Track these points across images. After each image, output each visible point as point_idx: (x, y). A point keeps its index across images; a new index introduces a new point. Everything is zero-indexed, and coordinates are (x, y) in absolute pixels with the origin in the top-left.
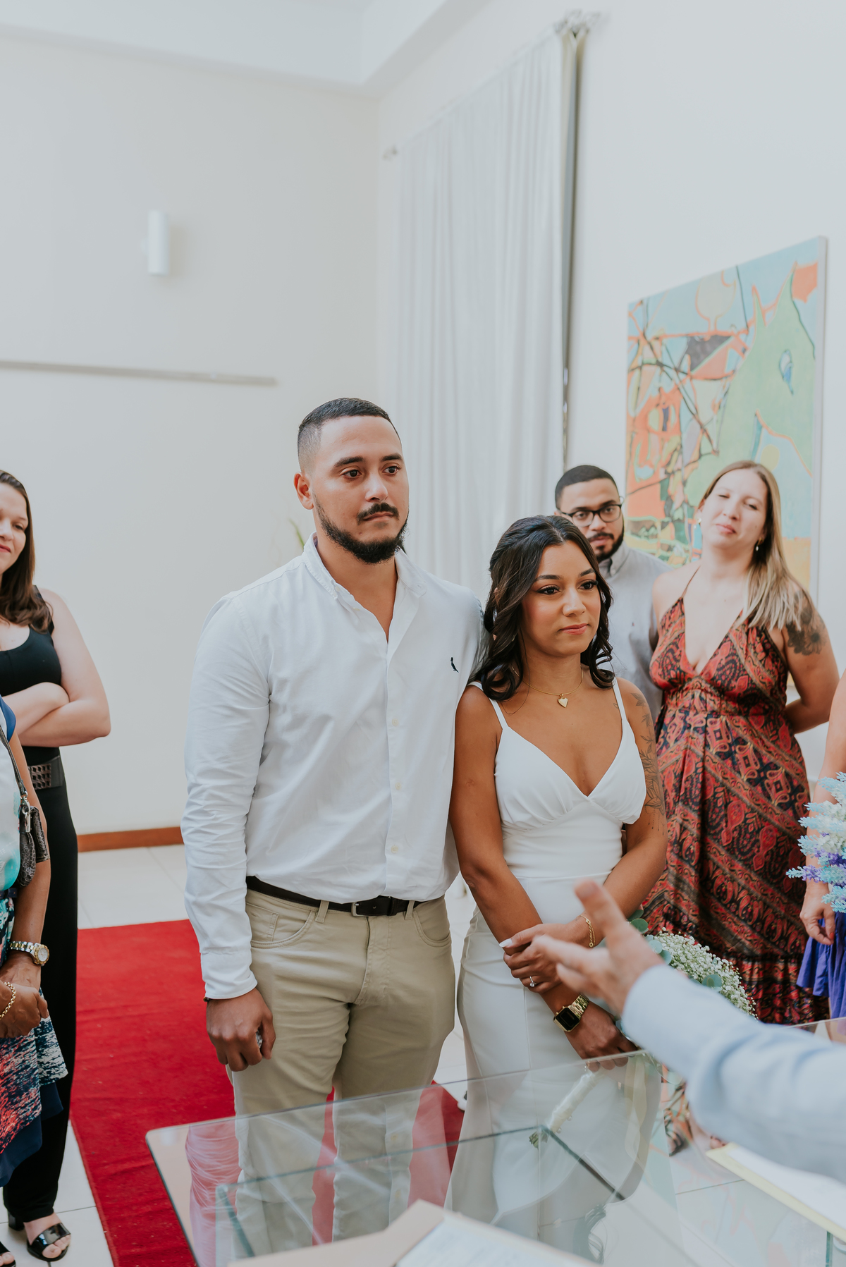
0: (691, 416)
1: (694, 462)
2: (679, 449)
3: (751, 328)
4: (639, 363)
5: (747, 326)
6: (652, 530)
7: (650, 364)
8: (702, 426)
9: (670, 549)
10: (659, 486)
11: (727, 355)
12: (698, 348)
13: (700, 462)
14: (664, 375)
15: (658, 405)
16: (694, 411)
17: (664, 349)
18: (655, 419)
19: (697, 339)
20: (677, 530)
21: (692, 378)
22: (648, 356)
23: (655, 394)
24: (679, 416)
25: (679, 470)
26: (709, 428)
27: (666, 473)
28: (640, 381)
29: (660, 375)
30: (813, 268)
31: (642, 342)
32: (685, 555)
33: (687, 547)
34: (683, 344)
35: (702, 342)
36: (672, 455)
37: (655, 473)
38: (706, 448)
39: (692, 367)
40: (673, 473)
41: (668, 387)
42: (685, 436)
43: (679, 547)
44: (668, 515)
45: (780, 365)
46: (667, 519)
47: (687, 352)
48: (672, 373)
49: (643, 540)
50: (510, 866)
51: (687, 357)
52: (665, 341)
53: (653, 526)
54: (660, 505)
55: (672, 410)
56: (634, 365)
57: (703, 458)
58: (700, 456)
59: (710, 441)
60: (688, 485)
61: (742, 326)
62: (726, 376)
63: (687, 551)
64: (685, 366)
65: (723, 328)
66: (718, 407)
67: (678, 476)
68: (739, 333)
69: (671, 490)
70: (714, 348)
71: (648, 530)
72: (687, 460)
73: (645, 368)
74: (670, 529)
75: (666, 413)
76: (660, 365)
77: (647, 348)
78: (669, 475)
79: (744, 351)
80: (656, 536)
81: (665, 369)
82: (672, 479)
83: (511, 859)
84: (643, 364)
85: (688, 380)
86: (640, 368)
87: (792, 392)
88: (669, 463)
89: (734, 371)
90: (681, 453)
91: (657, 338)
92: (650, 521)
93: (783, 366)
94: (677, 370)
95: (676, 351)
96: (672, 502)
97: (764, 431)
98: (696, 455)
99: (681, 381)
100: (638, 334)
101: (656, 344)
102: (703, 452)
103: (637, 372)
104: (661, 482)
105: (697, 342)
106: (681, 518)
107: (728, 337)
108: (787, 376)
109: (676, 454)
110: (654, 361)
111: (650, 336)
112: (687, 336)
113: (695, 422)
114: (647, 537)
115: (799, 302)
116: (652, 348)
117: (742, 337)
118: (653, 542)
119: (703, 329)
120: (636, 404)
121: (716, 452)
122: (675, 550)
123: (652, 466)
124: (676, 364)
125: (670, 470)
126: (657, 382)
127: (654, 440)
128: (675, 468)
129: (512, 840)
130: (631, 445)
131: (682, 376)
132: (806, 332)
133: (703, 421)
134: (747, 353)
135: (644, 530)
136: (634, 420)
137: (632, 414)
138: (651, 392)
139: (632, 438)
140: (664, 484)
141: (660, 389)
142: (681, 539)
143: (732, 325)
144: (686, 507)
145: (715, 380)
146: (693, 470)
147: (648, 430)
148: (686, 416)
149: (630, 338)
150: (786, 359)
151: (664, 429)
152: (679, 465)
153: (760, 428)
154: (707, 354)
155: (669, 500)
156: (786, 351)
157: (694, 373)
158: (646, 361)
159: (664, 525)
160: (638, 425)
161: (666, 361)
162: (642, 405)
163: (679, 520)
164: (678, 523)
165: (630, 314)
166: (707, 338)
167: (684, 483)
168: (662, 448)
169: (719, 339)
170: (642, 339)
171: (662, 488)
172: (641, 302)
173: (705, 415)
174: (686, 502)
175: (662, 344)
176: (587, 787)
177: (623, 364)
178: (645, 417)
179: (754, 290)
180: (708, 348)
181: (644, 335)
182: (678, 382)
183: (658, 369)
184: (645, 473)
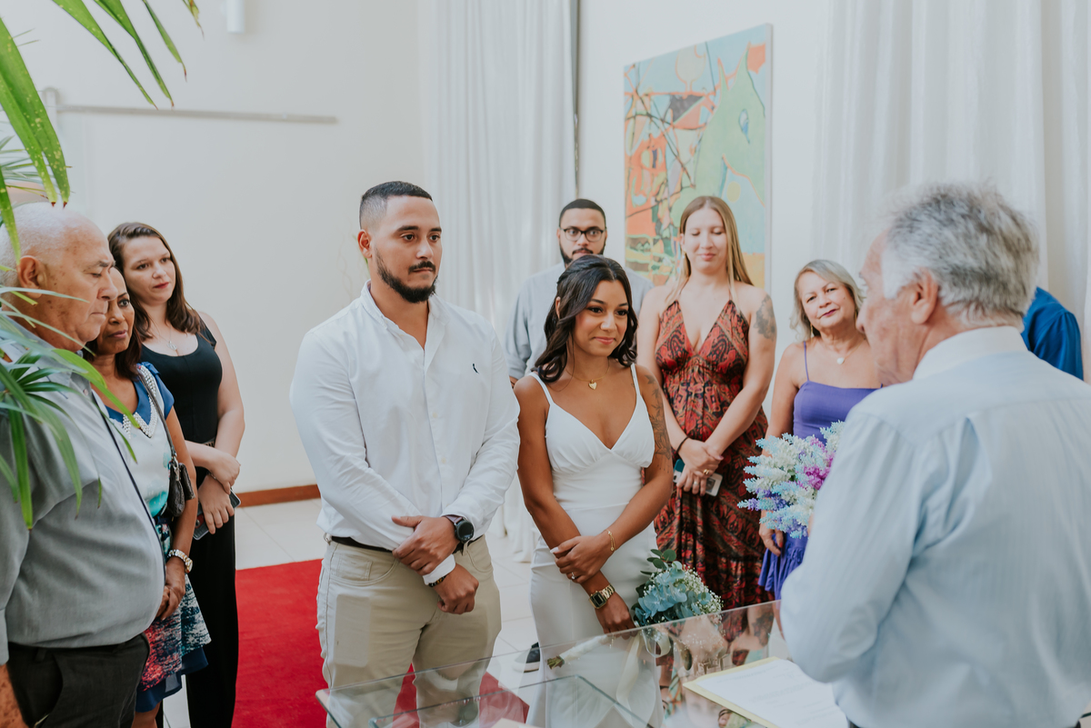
0: (674, 157)
1: (677, 193)
2: (666, 183)
3: (718, 91)
4: (634, 114)
5: (715, 89)
6: (646, 245)
7: (642, 115)
8: (682, 166)
9: (660, 260)
10: (651, 211)
11: (699, 111)
12: (678, 104)
13: (681, 194)
14: (653, 124)
15: (648, 148)
16: (676, 153)
17: (652, 103)
18: (646, 159)
19: (677, 97)
20: (666, 245)
21: (674, 128)
22: (640, 108)
23: (647, 139)
24: (665, 157)
25: (666, 199)
26: (688, 167)
27: (656, 200)
28: (634, 128)
29: (650, 124)
30: (761, 49)
31: (635, 97)
32: (672, 265)
33: (673, 259)
34: (666, 101)
35: (681, 100)
36: (660, 187)
37: (648, 201)
38: (686, 183)
39: (674, 119)
40: (661, 201)
41: (656, 134)
42: (669, 172)
43: (667, 259)
44: (658, 234)
45: (739, 121)
46: (657, 237)
47: (670, 107)
48: (659, 123)
49: (640, 253)
50: (559, 501)
51: (670, 112)
52: (653, 97)
53: (647, 242)
54: (652, 226)
55: (660, 152)
56: (630, 115)
57: (684, 190)
58: (682, 188)
59: (689, 177)
60: (673, 210)
61: (710, 89)
62: (700, 127)
63: (673, 262)
64: (669, 118)
65: (697, 90)
66: (694, 151)
67: (665, 204)
68: (709, 94)
69: (660, 214)
70: (690, 105)
71: (643, 245)
72: (672, 192)
73: (638, 118)
74: (660, 244)
75: (655, 153)
76: (650, 116)
77: (639, 103)
78: (658, 202)
79: (713, 108)
80: (649, 250)
81: (654, 119)
82: (660, 206)
83: (560, 495)
84: (636, 115)
85: (671, 129)
86: (634, 117)
87: (749, 142)
88: (658, 193)
89: (706, 124)
90: (667, 185)
91: (647, 95)
92: (644, 238)
93: (742, 122)
94: (663, 121)
95: (662, 106)
96: (661, 224)
97: (729, 170)
98: (678, 188)
99: (666, 130)
100: (632, 90)
101: (646, 99)
102: (684, 185)
103: (632, 121)
104: (652, 208)
105: (677, 100)
106: (668, 236)
107: (700, 97)
108: (745, 129)
109: (663, 187)
110: (644, 113)
111: (641, 93)
112: (670, 94)
113: (677, 162)
114: (643, 250)
115: (752, 73)
116: (643, 102)
117: (711, 97)
118: (648, 254)
119: (682, 90)
120: (632, 146)
121: (693, 186)
122: (664, 261)
123: (645, 195)
124: (662, 115)
125: (659, 198)
126: (648, 129)
127: (646, 174)
128: (663, 197)
129: (560, 482)
130: (629, 178)
131: (667, 126)
132: (759, 97)
133: (684, 161)
134: (715, 110)
135: (639, 245)
136: (631, 158)
137: (629, 154)
138: (643, 137)
139: (629, 172)
140: (655, 209)
141: (650, 135)
142: (668, 253)
143: (704, 88)
144: (671, 228)
145: (691, 129)
146: (676, 199)
147: (642, 167)
148: (670, 157)
149: (626, 94)
150: (744, 117)
151: (654, 166)
152: (666, 195)
153: (726, 168)
154: (685, 109)
155: (658, 222)
156: (743, 110)
157: (675, 123)
158: (639, 112)
159: (655, 242)
160: (633, 163)
161: (654, 113)
162: (636, 147)
163: (666, 238)
164: (666, 240)
165: (626, 75)
166: (685, 97)
167: (670, 209)
168: (652, 181)
169: (694, 98)
170: (634, 95)
171: (653, 212)
172: (634, 66)
173: (685, 157)
174: (671, 224)
175: (650, 100)
176: (609, 443)
177: (620, 113)
178: (639, 157)
179: (719, 61)
180: (686, 104)
181: (636, 91)
182: (663, 130)
183: (648, 119)
184: (639, 201)
